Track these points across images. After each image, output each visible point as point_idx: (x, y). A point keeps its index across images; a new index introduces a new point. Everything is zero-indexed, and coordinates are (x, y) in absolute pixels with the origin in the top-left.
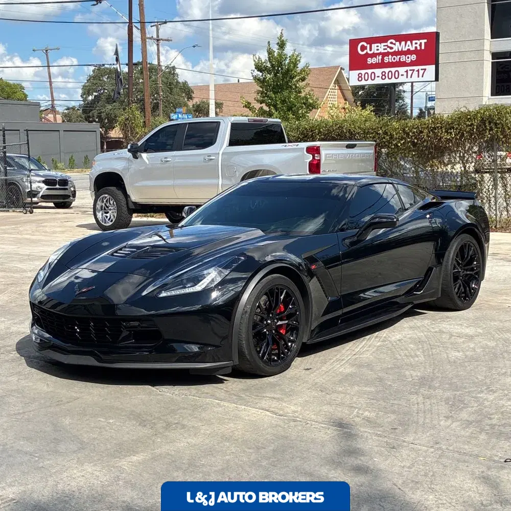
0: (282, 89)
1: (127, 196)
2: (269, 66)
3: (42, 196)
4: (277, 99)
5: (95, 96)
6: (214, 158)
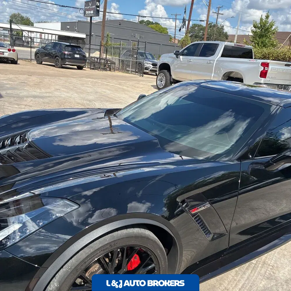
0: (263, 37)
1: (170, 75)
2: (260, 26)
3: (150, 70)
4: (260, 41)
5: (192, 35)
6: (212, 62)
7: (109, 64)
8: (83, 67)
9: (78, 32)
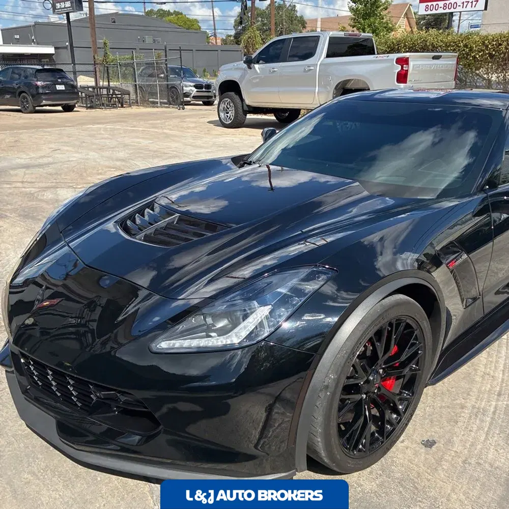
0: (369, 17)
1: (242, 100)
3: (193, 96)
4: (366, 24)
6: (313, 68)
7: (119, 96)
8: (74, 106)
9: (38, 44)
